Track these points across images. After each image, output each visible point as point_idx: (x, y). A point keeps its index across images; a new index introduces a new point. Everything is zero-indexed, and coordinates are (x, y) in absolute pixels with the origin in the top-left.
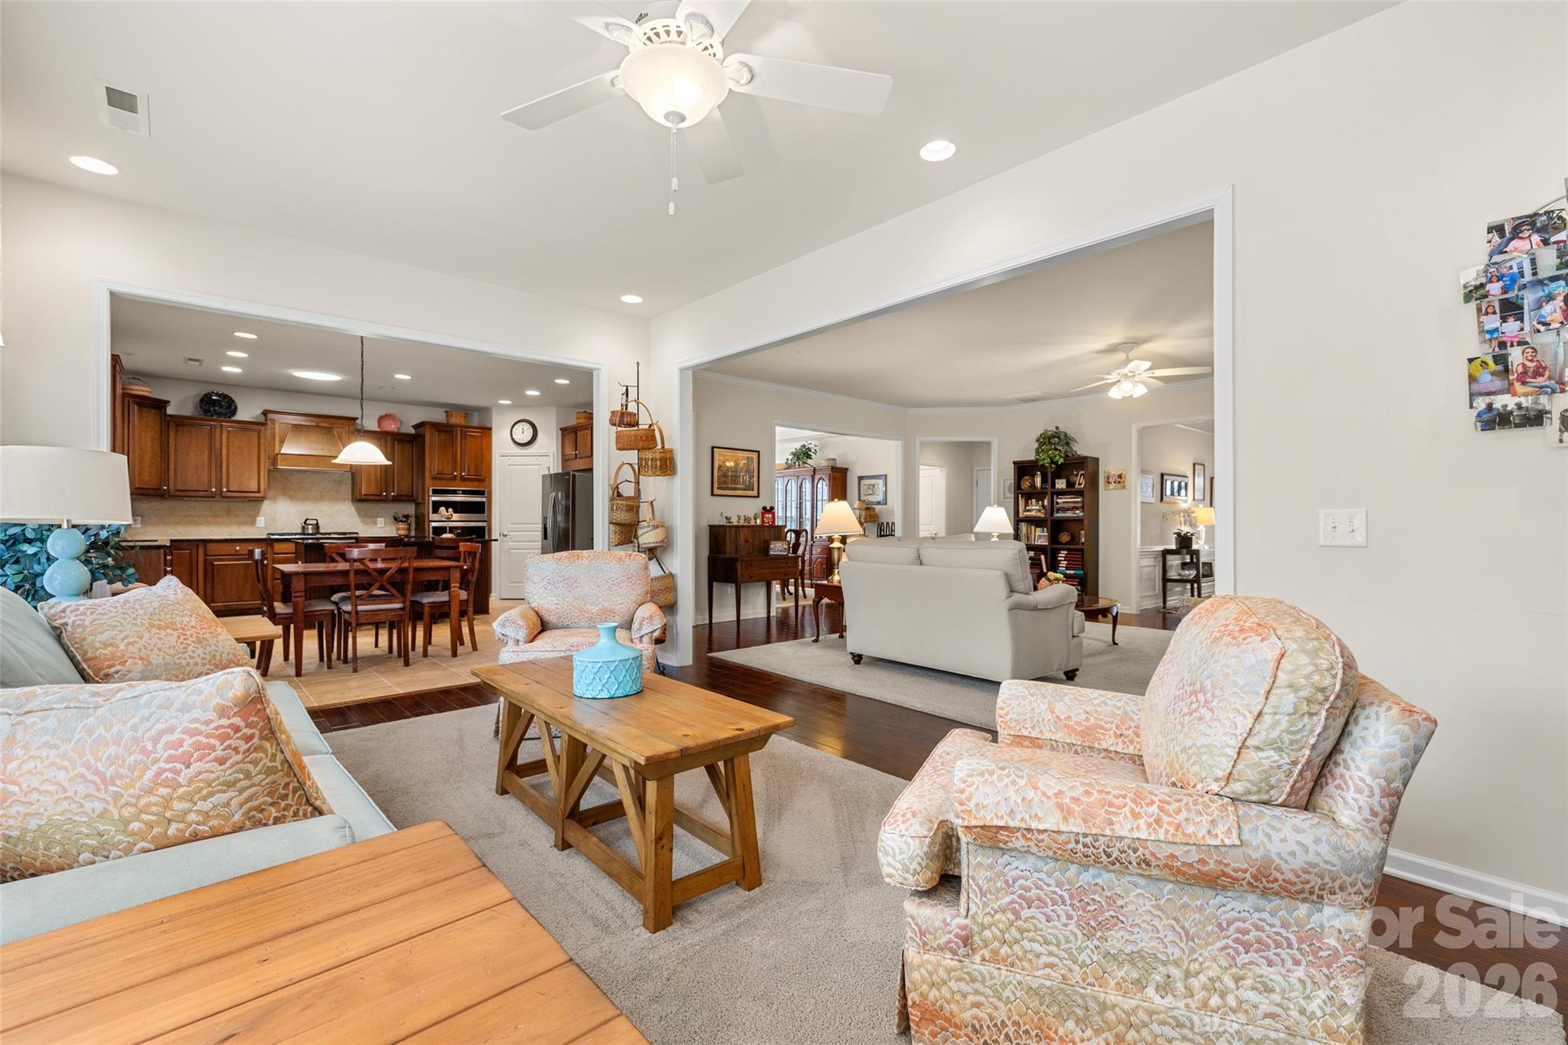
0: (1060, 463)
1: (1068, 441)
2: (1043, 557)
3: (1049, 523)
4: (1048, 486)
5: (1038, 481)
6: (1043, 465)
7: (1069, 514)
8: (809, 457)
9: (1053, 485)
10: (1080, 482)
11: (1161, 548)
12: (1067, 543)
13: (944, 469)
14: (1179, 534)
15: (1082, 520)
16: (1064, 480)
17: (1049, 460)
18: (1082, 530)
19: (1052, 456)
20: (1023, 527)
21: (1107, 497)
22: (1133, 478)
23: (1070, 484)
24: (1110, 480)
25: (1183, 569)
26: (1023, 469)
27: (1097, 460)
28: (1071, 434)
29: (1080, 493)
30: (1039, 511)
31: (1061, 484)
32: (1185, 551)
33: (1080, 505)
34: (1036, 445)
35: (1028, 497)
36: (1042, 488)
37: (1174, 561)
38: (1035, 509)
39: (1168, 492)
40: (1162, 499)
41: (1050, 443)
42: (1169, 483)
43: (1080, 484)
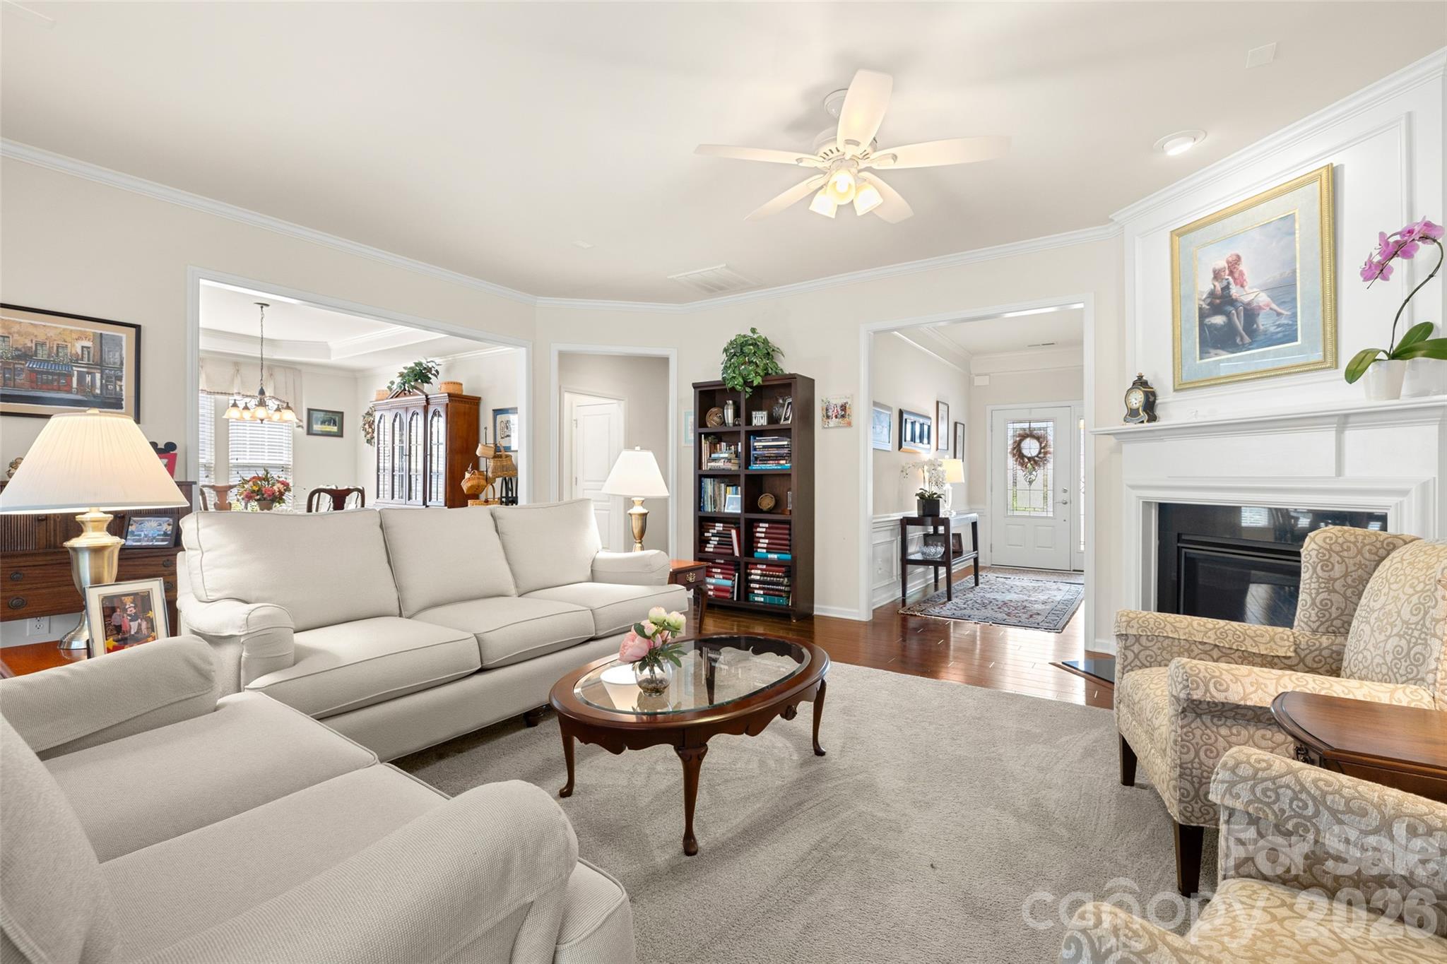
0: (755, 383)
1: (769, 353)
2: (734, 532)
3: (743, 480)
4: (742, 420)
5: (729, 413)
6: (733, 389)
7: (771, 466)
8: (426, 380)
9: (749, 421)
10: (787, 415)
11: (899, 516)
12: (770, 511)
13: (622, 403)
14: (922, 496)
15: (790, 475)
16: (765, 413)
17: (741, 380)
18: (790, 490)
19: (745, 373)
20: (709, 485)
21: (826, 438)
22: (860, 411)
23: (772, 419)
24: (830, 414)
25: (926, 544)
26: (708, 397)
27: (811, 382)
28: (774, 341)
29: (785, 432)
30: (729, 460)
31: (760, 419)
32: (929, 520)
33: (786, 451)
34: (724, 357)
35: (717, 438)
36: (734, 425)
37: (915, 533)
38: (723, 459)
39: (909, 438)
40: (900, 447)
41: (742, 352)
42: (909, 426)
43: (786, 419)
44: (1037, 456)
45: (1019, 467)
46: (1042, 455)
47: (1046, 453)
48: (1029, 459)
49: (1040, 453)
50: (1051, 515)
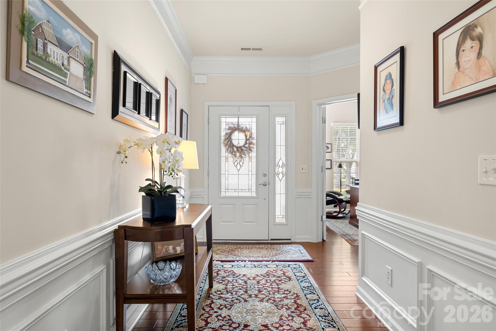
14: (148, 191)
44: (244, 146)
45: (230, 155)
46: (247, 146)
47: (251, 143)
48: (237, 148)
49: (246, 143)
50: (254, 194)
